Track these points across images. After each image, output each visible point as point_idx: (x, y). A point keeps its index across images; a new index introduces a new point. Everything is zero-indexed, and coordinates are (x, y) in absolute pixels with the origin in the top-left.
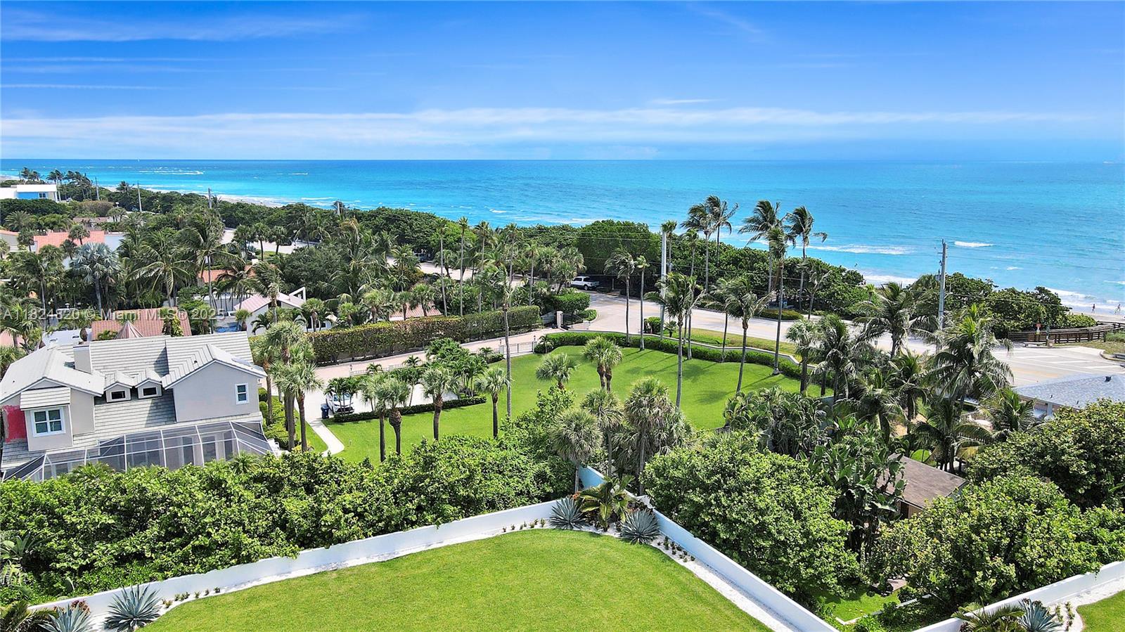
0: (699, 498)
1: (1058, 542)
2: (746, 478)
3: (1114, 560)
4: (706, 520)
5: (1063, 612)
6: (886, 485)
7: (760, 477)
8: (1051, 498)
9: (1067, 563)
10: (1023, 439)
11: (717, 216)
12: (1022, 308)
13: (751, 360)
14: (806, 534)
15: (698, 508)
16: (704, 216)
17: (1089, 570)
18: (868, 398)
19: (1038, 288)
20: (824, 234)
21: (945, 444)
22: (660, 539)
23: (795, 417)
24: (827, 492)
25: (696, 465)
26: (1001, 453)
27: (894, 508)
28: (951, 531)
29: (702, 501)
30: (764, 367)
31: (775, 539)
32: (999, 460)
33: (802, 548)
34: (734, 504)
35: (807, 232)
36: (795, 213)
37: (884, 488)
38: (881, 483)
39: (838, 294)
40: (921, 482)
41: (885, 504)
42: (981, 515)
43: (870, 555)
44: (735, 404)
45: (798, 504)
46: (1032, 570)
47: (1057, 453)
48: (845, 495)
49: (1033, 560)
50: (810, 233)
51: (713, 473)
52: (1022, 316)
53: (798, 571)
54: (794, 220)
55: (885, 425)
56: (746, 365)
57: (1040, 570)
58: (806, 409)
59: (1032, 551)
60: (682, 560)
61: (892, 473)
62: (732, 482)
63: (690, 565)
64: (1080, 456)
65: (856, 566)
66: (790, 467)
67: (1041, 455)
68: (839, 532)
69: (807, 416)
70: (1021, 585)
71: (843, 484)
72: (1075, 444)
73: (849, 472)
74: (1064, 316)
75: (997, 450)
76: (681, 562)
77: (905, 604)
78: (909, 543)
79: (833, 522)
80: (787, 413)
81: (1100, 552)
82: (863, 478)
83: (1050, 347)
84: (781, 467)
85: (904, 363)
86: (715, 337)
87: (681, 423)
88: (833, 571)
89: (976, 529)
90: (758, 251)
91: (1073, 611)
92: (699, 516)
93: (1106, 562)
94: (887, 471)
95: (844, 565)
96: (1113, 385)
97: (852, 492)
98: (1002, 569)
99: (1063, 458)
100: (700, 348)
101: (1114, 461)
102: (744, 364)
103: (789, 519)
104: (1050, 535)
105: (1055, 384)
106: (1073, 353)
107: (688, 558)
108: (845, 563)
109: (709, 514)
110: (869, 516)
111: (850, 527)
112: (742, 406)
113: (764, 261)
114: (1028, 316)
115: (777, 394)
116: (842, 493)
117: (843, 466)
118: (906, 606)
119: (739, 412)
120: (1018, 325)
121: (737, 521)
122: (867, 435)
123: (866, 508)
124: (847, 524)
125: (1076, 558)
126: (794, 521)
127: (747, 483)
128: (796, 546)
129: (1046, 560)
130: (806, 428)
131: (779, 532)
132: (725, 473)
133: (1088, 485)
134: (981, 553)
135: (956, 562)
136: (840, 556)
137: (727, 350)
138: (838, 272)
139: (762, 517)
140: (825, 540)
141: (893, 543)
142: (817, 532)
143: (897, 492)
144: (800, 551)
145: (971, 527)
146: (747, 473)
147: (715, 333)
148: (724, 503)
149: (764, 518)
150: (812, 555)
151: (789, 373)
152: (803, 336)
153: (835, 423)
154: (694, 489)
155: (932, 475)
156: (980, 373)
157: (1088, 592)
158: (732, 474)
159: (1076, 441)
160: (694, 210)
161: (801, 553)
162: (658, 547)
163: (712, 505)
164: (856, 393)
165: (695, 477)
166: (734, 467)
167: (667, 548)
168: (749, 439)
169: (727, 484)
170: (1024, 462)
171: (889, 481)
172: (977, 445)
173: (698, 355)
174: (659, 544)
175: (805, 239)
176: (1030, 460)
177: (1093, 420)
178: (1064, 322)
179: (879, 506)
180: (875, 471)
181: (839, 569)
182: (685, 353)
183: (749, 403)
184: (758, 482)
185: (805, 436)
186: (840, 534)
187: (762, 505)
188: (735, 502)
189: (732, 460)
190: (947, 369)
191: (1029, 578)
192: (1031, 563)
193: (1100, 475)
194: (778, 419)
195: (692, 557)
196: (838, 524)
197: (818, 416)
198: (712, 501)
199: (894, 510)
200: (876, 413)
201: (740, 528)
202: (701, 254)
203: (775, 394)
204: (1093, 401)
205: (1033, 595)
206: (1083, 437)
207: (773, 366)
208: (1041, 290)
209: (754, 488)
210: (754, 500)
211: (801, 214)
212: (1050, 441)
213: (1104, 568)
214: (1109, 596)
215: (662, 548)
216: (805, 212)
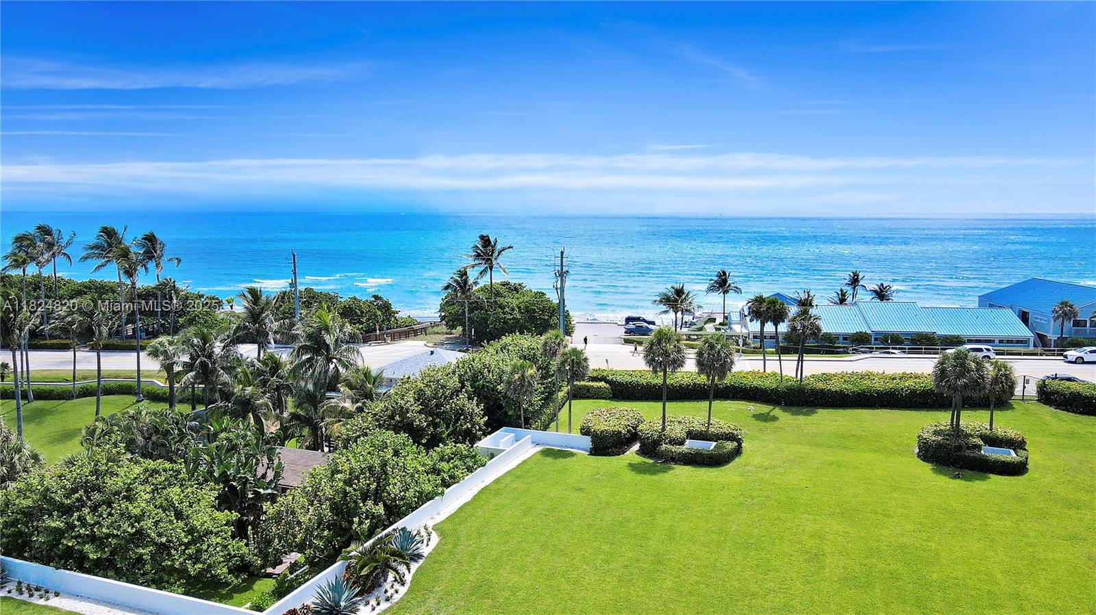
0: (58, 523)
1: (412, 476)
2: (115, 488)
3: (454, 483)
4: (70, 544)
5: (423, 533)
6: (266, 473)
7: (131, 484)
8: (404, 444)
9: (421, 493)
10: (378, 406)
11: (50, 246)
12: (363, 312)
13: (109, 391)
14: (191, 531)
15: (58, 534)
16: (33, 245)
17: (437, 494)
18: (239, 398)
19: (374, 296)
20: (177, 259)
21: (315, 428)
22: (12, 586)
23: (167, 433)
24: (208, 488)
25: (50, 486)
26: (361, 422)
27: (276, 490)
28: (329, 492)
29: (62, 525)
30: (125, 396)
31: (156, 544)
32: (360, 428)
33: (187, 545)
34: (104, 519)
35: (160, 257)
36: (143, 239)
37: (264, 476)
38: (260, 471)
39: (199, 318)
40: (297, 465)
41: (267, 488)
42: (351, 469)
43: (258, 537)
44: (94, 430)
45: (177, 505)
46: (396, 505)
47: (403, 412)
48: (226, 489)
49: (396, 495)
50: (162, 258)
51: (74, 491)
52: (364, 320)
53: (186, 570)
54: (144, 246)
55: (258, 421)
56: (103, 398)
57: (402, 503)
58: (177, 424)
59: (394, 489)
60: (42, 600)
61: (270, 459)
62: (96, 496)
63: (54, 602)
64: (420, 412)
65: (245, 550)
66: (165, 470)
67: (392, 417)
68: (225, 522)
69: (179, 429)
70: (389, 520)
71: (224, 479)
72: (415, 403)
73: (228, 466)
74: (395, 318)
75: (358, 420)
76: (42, 602)
77: (295, 574)
78: (293, 513)
79: (217, 514)
80: (157, 431)
81: (443, 480)
82: (244, 469)
83: (388, 344)
84: (155, 471)
85: (270, 363)
86: (62, 375)
87: (26, 452)
88: (222, 562)
89: (348, 482)
90: (105, 283)
91: (430, 530)
92: (60, 543)
93: (448, 487)
94: (265, 460)
95: (233, 553)
96: (436, 356)
97: (234, 484)
98: (373, 511)
99: (408, 415)
100: (44, 388)
101: (444, 412)
102: (101, 397)
103: (170, 520)
104: (406, 472)
105: (395, 363)
106: (405, 346)
107: (51, 595)
108: (234, 551)
109: (72, 537)
110: (253, 503)
111: (235, 515)
112: (103, 430)
113: (113, 291)
114: (369, 319)
115: (144, 413)
116: (224, 488)
117: (221, 462)
118: (296, 576)
119: (100, 438)
120: (362, 328)
121: (108, 536)
122: (243, 430)
123: (249, 496)
124: (232, 513)
125: (428, 488)
126: (175, 521)
127: (118, 493)
128: (180, 545)
129: (405, 493)
130: (180, 441)
131: (160, 535)
132: (90, 488)
133: (428, 435)
134: (355, 502)
135: (335, 517)
136: (227, 545)
137: (79, 385)
138: (197, 298)
139: (139, 523)
140: (211, 532)
141: (278, 518)
142: (202, 525)
143: (277, 475)
144: (185, 549)
145: (344, 482)
146: (112, 483)
147: (62, 372)
148: (89, 521)
149: (141, 524)
150: (199, 551)
151: (155, 397)
152: (166, 351)
153: (209, 426)
154: (50, 515)
155: (306, 457)
156: (336, 359)
157: (438, 514)
158: (96, 488)
159: (416, 400)
160: (19, 239)
161: (187, 551)
162: (9, 595)
163: (75, 527)
164: (226, 396)
165: (51, 501)
166: (97, 479)
167: (21, 593)
168: (114, 451)
169: (91, 500)
170: (380, 426)
171: (268, 468)
172: (341, 421)
173: (41, 395)
174: (9, 592)
175: (157, 265)
176: (384, 423)
177: (425, 382)
178: (397, 323)
179: (261, 491)
180: (254, 460)
181: (229, 557)
182: (25, 396)
183: (111, 425)
184: (129, 490)
185: (178, 450)
186: (225, 525)
187: (137, 511)
188: (105, 516)
189: (95, 472)
190: (309, 360)
191: (395, 511)
192: (394, 500)
193: (436, 426)
194: (148, 439)
195: (55, 593)
196: (223, 516)
197: (191, 428)
198: (76, 522)
199: (275, 492)
200: (249, 412)
201: (114, 541)
202: (35, 290)
203: (141, 413)
204: (424, 369)
205: (399, 524)
206: (420, 395)
207: (136, 394)
208: (376, 297)
209: (125, 497)
210: (127, 508)
211: (150, 239)
212: (397, 404)
213: (446, 491)
214: (453, 512)
215: (14, 594)
216: (154, 236)
